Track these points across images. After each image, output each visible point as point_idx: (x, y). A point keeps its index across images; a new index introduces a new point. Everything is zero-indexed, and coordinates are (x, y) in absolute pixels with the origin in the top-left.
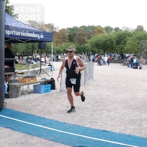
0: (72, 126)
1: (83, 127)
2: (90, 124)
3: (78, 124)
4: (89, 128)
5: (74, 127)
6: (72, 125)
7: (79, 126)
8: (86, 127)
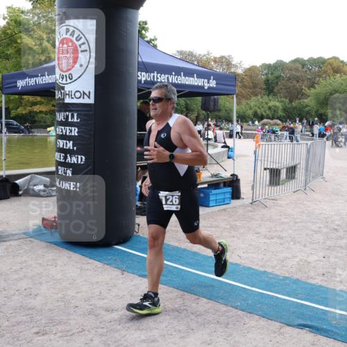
0: (281, 280)
1: (306, 283)
2: (322, 278)
3: (295, 277)
4: (321, 286)
5: (288, 282)
6: (281, 278)
7: (298, 280)
8: (314, 285)
